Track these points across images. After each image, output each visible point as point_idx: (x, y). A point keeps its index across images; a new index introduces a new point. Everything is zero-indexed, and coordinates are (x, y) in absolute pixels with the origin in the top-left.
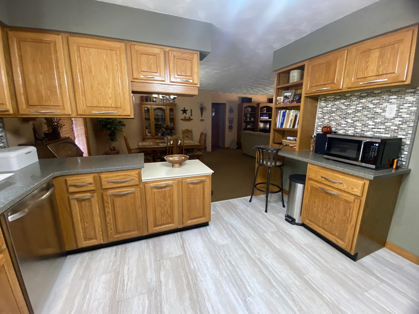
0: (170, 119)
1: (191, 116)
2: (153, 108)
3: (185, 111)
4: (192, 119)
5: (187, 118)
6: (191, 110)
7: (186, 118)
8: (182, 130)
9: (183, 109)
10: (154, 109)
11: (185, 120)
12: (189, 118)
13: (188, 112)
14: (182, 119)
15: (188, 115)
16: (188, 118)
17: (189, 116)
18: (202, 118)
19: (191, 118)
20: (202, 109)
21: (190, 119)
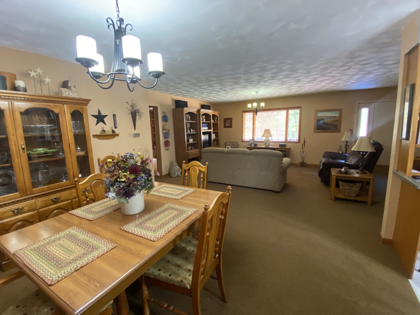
0: (76, 136)
1: (116, 128)
2: (19, 108)
3: (100, 118)
4: (118, 135)
5: (109, 133)
6: (114, 115)
7: (107, 133)
8: (99, 160)
9: (97, 114)
10: (23, 110)
11: (103, 136)
12: (113, 131)
13: (109, 120)
14: (95, 136)
15: (108, 127)
16: (111, 133)
17: (112, 128)
18: (136, 132)
19: (117, 131)
20: (134, 115)
21: (114, 135)
